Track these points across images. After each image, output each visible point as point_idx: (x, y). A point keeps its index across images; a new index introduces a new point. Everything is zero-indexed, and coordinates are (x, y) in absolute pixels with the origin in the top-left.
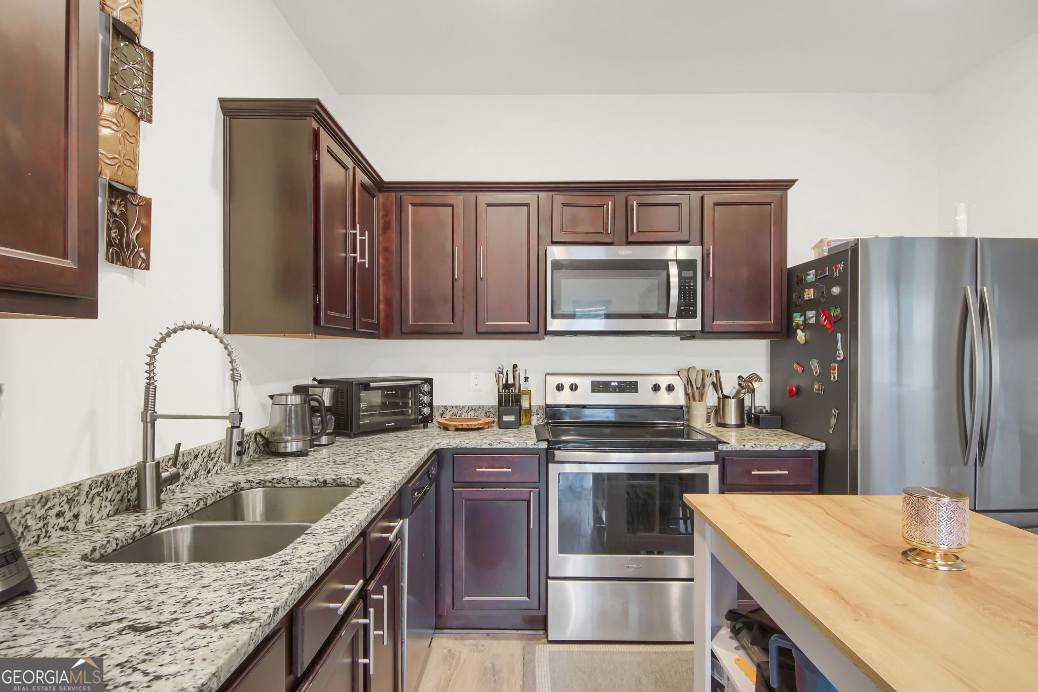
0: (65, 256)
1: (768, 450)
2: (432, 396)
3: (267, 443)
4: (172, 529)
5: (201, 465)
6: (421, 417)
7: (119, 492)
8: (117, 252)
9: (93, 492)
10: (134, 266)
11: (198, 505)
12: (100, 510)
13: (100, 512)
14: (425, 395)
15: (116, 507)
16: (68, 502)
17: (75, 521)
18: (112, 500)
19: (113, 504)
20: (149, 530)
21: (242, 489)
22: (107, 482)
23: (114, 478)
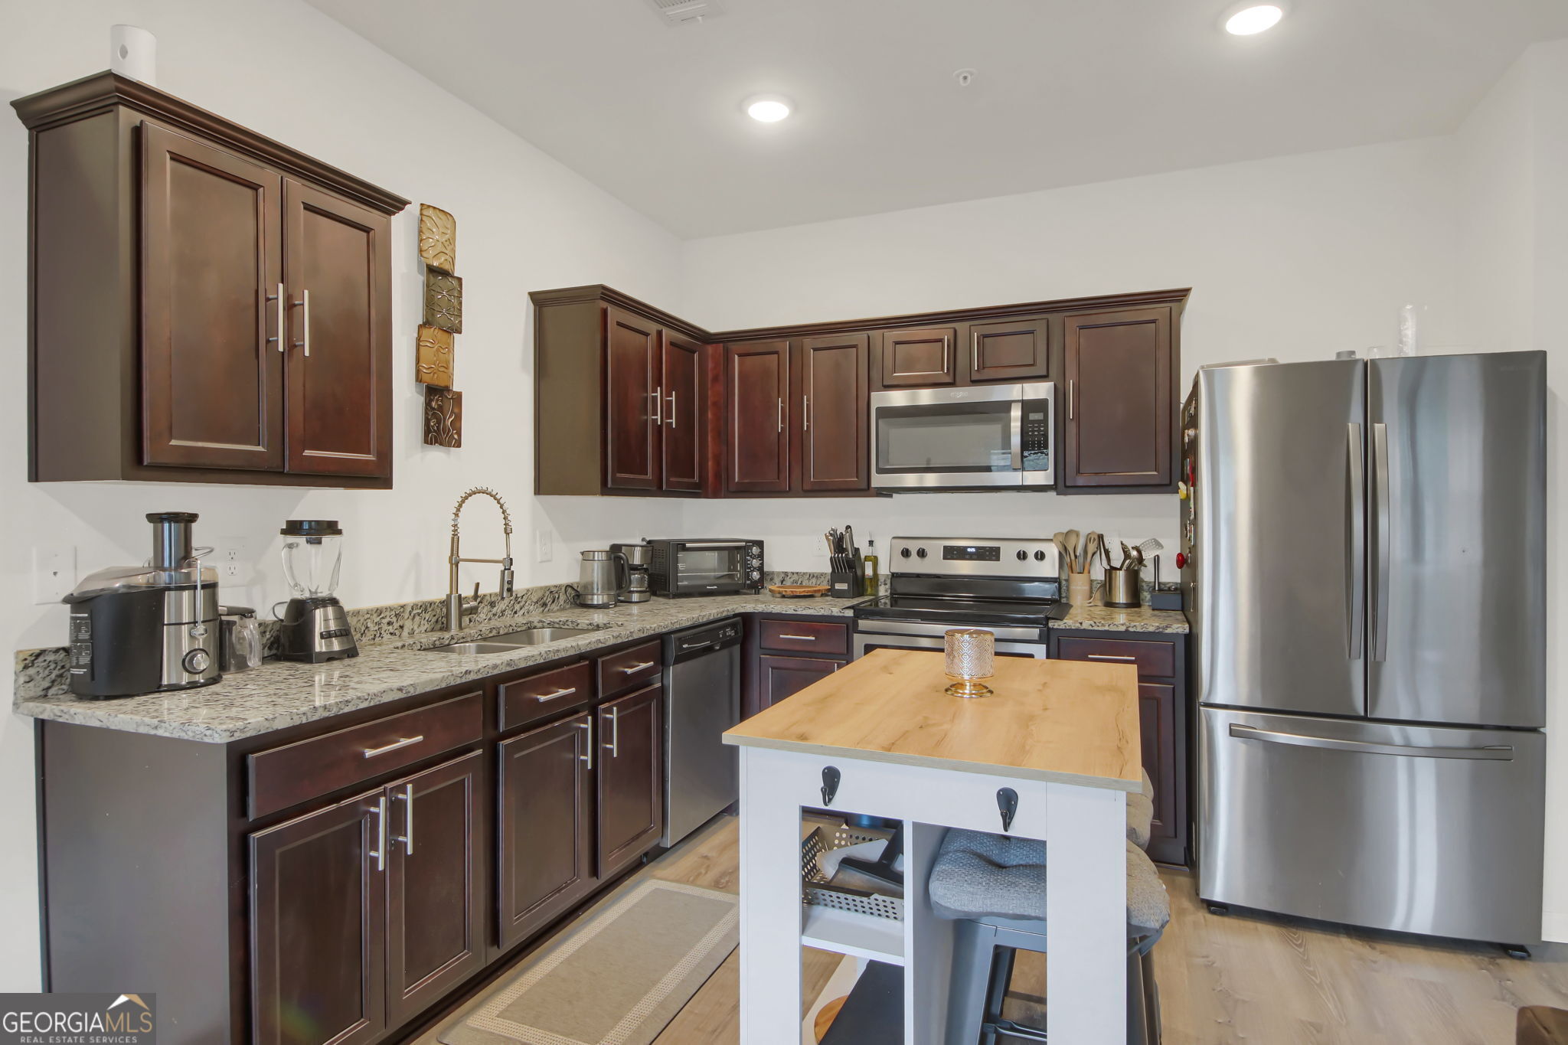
0: (369, 453)
1: (1112, 630)
2: (762, 559)
3: (578, 595)
4: (467, 644)
5: (508, 606)
6: (748, 582)
7: (435, 616)
8: (435, 437)
9: (415, 612)
10: (450, 446)
11: (491, 632)
12: (419, 625)
13: (419, 627)
14: (754, 559)
15: (432, 626)
16: (396, 615)
17: (401, 630)
18: (429, 620)
20: (447, 642)
21: (535, 628)
22: (426, 607)
23: (431, 604)
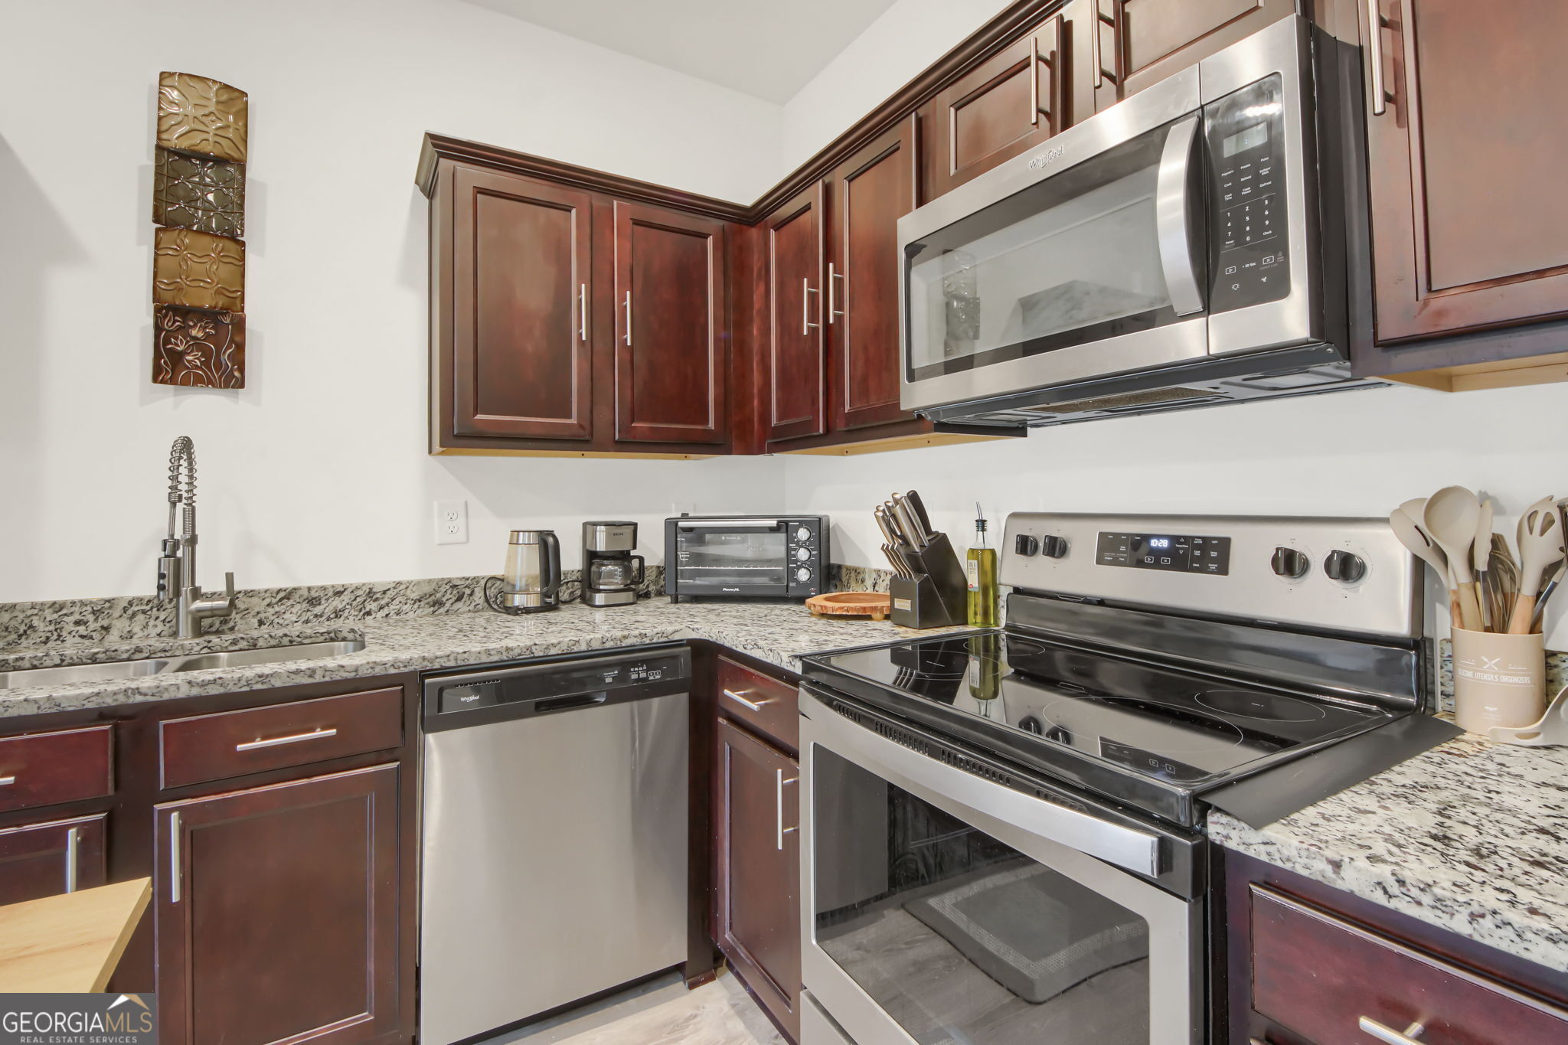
8: (181, 375)
10: (226, 386)
12: (144, 627)
13: (145, 630)
14: (801, 547)
18: (167, 620)
19: (168, 625)
